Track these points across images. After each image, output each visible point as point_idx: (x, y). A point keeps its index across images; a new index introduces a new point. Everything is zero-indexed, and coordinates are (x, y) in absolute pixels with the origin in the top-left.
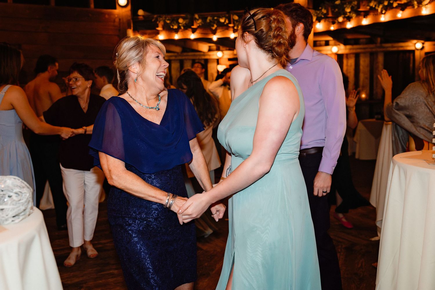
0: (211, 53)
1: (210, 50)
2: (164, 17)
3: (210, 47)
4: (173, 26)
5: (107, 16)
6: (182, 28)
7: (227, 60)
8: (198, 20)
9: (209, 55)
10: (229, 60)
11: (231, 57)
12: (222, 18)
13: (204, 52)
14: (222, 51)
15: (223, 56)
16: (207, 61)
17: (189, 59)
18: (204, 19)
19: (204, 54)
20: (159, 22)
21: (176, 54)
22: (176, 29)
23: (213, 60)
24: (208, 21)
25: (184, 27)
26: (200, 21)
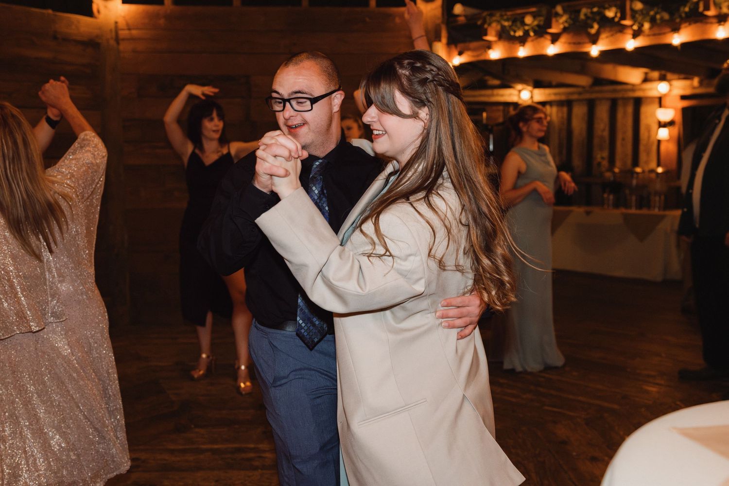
0: (648, 86)
1: (646, 80)
2: (498, 14)
3: (646, 74)
4: (515, 32)
5: (397, 20)
6: (532, 34)
7: (679, 98)
8: (561, 16)
9: (644, 90)
10: (683, 98)
11: (688, 92)
12: (608, 8)
13: (633, 85)
14: (669, 81)
15: (670, 90)
16: (638, 102)
17: (607, 99)
18: (573, 12)
19: (633, 88)
20: (490, 25)
21: (580, 90)
22: (520, 36)
23: (651, 99)
24: (582, 17)
25: (535, 32)
26: (564, 18)
